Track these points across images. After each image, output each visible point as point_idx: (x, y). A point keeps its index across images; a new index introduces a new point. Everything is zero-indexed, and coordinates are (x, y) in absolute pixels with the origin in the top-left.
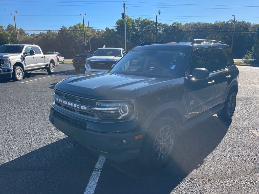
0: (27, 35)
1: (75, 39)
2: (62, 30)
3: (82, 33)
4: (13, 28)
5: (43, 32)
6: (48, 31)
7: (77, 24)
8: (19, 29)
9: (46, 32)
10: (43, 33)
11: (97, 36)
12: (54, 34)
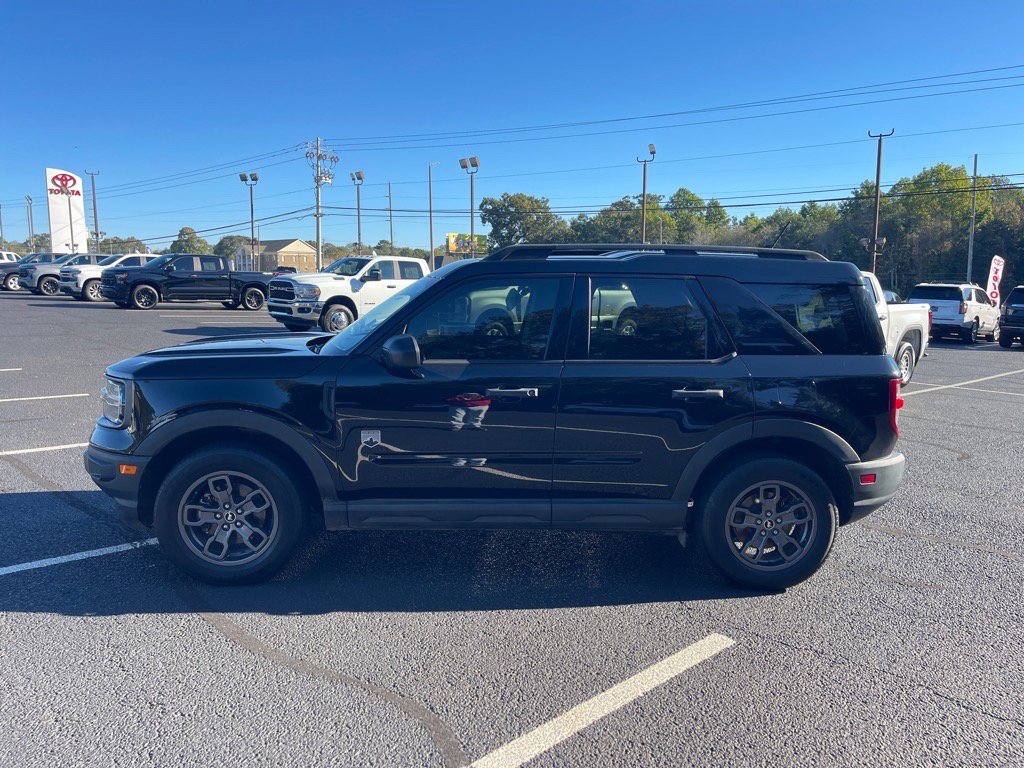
0: (731, 223)
1: (906, 231)
2: (858, 197)
3: (943, 206)
4: (688, 201)
5: (785, 207)
6: (807, 204)
7: (928, 169)
8: (706, 203)
9: (796, 209)
10: (786, 213)
11: (1017, 216)
12: (825, 215)
